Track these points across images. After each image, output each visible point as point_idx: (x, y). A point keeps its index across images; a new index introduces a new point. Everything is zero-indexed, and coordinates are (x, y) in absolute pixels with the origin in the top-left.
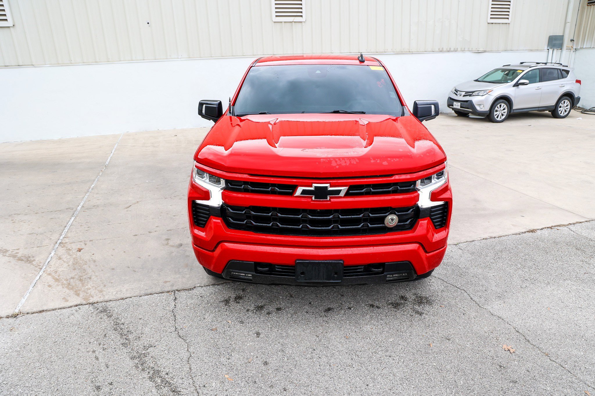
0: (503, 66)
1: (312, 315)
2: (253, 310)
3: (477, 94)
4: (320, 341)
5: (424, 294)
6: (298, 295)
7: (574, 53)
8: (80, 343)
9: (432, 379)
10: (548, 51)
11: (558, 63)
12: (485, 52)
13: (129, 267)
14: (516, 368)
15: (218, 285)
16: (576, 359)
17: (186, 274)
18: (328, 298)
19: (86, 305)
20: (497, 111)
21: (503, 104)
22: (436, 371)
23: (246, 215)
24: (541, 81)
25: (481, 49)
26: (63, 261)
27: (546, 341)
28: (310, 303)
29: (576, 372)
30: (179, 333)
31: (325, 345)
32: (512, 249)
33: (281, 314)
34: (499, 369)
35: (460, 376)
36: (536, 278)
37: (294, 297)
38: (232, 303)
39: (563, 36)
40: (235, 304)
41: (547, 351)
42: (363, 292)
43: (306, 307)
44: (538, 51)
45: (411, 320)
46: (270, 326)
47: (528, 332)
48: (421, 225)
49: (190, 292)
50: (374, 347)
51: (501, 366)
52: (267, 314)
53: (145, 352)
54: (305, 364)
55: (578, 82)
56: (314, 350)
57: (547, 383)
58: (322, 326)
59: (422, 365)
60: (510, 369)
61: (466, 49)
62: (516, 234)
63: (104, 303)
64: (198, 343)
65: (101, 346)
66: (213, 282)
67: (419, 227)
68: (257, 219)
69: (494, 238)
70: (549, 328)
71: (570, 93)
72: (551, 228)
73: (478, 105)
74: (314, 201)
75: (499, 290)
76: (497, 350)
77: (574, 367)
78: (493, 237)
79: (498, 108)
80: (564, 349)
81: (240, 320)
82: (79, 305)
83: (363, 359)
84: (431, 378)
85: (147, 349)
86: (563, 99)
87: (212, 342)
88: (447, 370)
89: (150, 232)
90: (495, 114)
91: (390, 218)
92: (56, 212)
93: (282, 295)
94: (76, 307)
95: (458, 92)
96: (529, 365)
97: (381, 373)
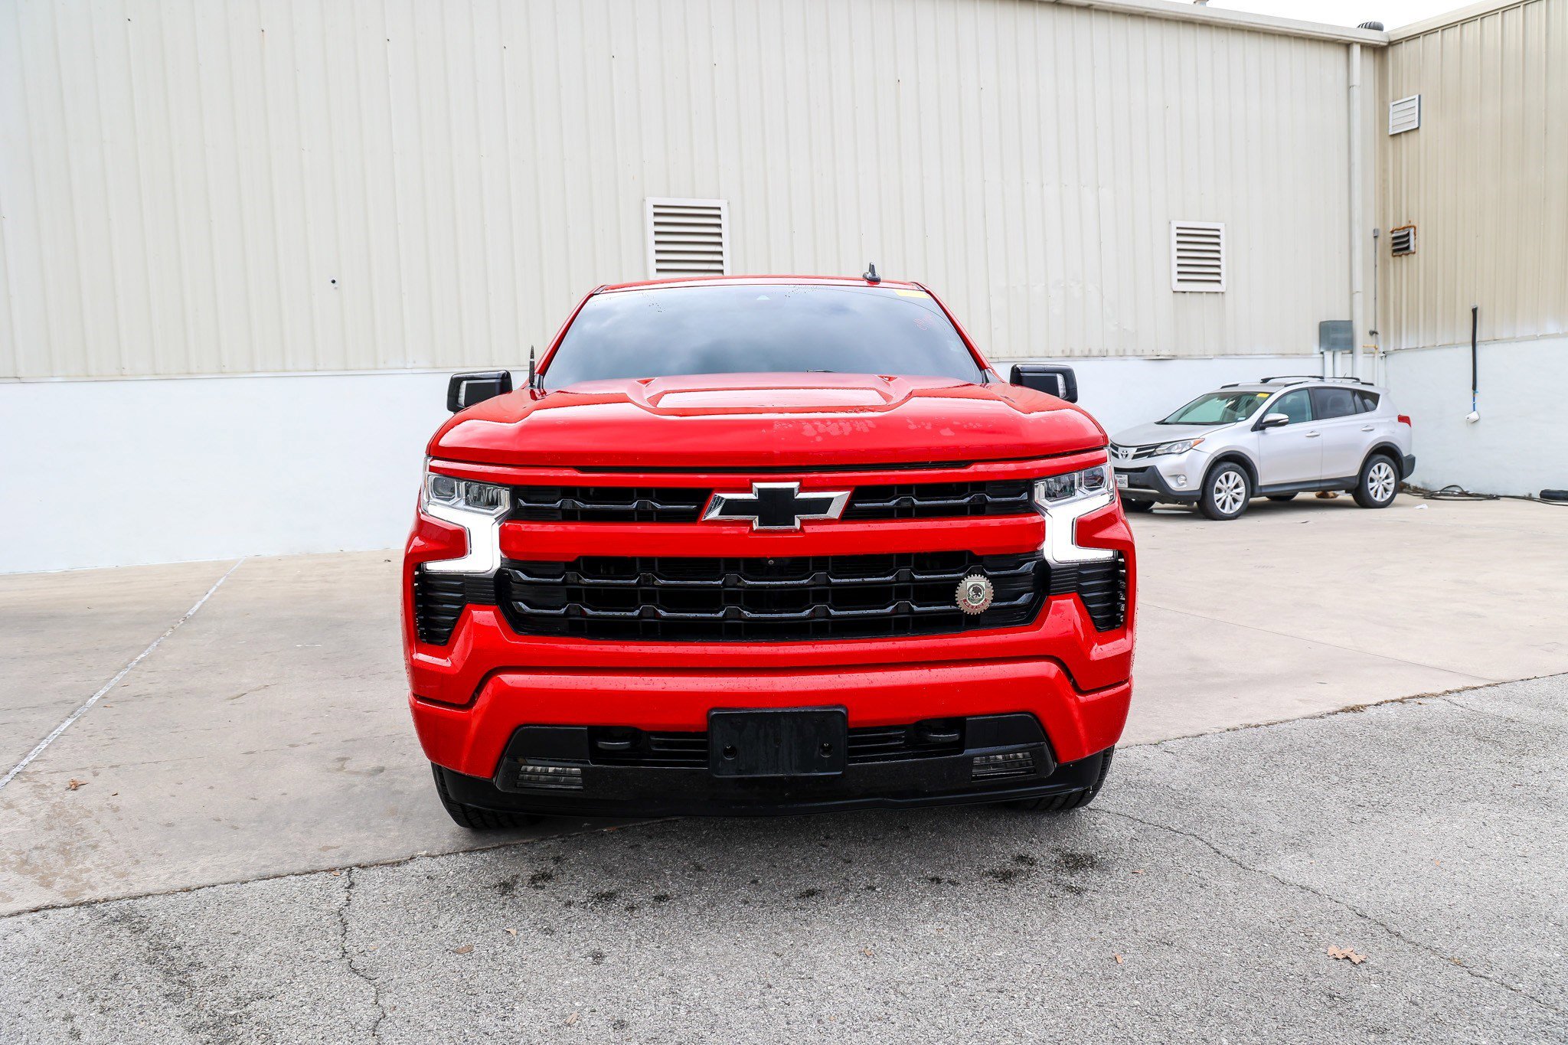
0: (1223, 387)
1: (762, 907)
2: (585, 902)
3: (1166, 452)
4: (788, 964)
5: (1081, 850)
6: (720, 866)
7: (1382, 363)
8: (26, 999)
9: (1136, 1038)
10: (1321, 355)
11: (1350, 376)
12: (1173, 358)
13: (219, 820)
14: (1376, 998)
15: (483, 851)
16: (1545, 968)
17: (390, 830)
18: (806, 867)
19: (68, 907)
20: (1219, 491)
21: (1232, 474)
22: (1143, 1018)
23: (567, 589)
24: (1316, 417)
25: (1165, 353)
26: (19, 811)
27: (1449, 933)
28: (755, 882)
29: (1553, 997)
30: (353, 964)
31: (802, 973)
32: (1309, 746)
33: (669, 910)
34: (1328, 1004)
35: (1216, 1025)
36: (1386, 800)
37: (706, 871)
38: (521, 889)
39: (1350, 322)
40: (532, 892)
41: (1457, 955)
42: (907, 851)
43: (744, 891)
44: (1299, 356)
45: (1054, 907)
46: (633, 938)
47: (1392, 915)
48: (1058, 610)
49: (397, 869)
50: (950, 971)
51: (1331, 997)
52: (627, 909)
53: (239, 1011)
54: (743, 1021)
55: (1403, 419)
56: (770, 986)
57: (1477, 1029)
58: (793, 931)
59: (1100, 1005)
60: (1361, 1002)
61: (1129, 352)
62: (1314, 717)
63: (128, 901)
64: (411, 984)
65: (96, 1003)
66: (468, 845)
67: (1052, 613)
68: (597, 598)
69: (1257, 726)
70: (1447, 903)
71: (1389, 445)
72: (1402, 701)
73: (1172, 478)
74: (758, 532)
75: (1290, 831)
76: (1315, 960)
77: (1543, 988)
78: (1253, 724)
79: (1222, 483)
80: (1503, 948)
81: (545, 927)
82: (46, 908)
83: (921, 1001)
84: (1131, 1035)
85: (246, 1005)
86: (1374, 460)
87: (455, 980)
88: (1175, 1015)
89: (292, 746)
90: (1216, 499)
91: (969, 584)
92: (22, 710)
93: (671, 867)
94: (34, 914)
95: (1120, 448)
96: (1414, 989)
97: (978, 1032)
